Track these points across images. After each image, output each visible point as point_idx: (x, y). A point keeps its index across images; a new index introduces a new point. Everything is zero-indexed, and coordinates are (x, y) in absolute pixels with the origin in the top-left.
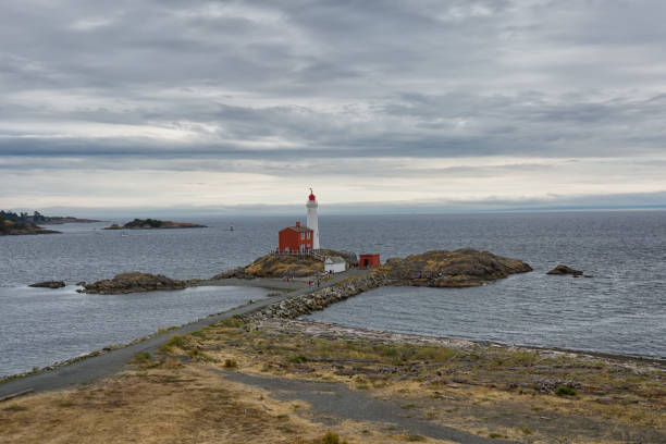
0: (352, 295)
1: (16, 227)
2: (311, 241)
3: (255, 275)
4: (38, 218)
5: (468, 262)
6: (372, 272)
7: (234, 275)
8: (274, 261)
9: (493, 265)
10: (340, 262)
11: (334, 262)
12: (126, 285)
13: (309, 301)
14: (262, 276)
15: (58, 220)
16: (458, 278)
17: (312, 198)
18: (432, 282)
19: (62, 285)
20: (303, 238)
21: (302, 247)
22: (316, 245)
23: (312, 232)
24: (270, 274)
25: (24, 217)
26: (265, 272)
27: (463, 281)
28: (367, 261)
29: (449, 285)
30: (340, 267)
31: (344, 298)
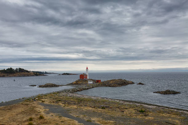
0: (90, 88)
1: (39, 74)
2: (87, 77)
3: (74, 84)
4: (46, 73)
5: (119, 82)
6: (98, 84)
7: (70, 84)
8: (78, 81)
9: (124, 82)
10: (91, 81)
11: (90, 81)
12: (47, 86)
13: (78, 89)
14: (76, 84)
15: (50, 73)
16: (115, 85)
17: (87, 68)
18: (110, 86)
19: (35, 86)
20: (85, 76)
21: (85, 78)
22: (88, 78)
23: (87, 75)
24: (77, 84)
25: (43, 73)
26: (77, 83)
27: (116, 85)
28: (98, 81)
29: (113, 86)
30: (91, 82)
31: (88, 89)
